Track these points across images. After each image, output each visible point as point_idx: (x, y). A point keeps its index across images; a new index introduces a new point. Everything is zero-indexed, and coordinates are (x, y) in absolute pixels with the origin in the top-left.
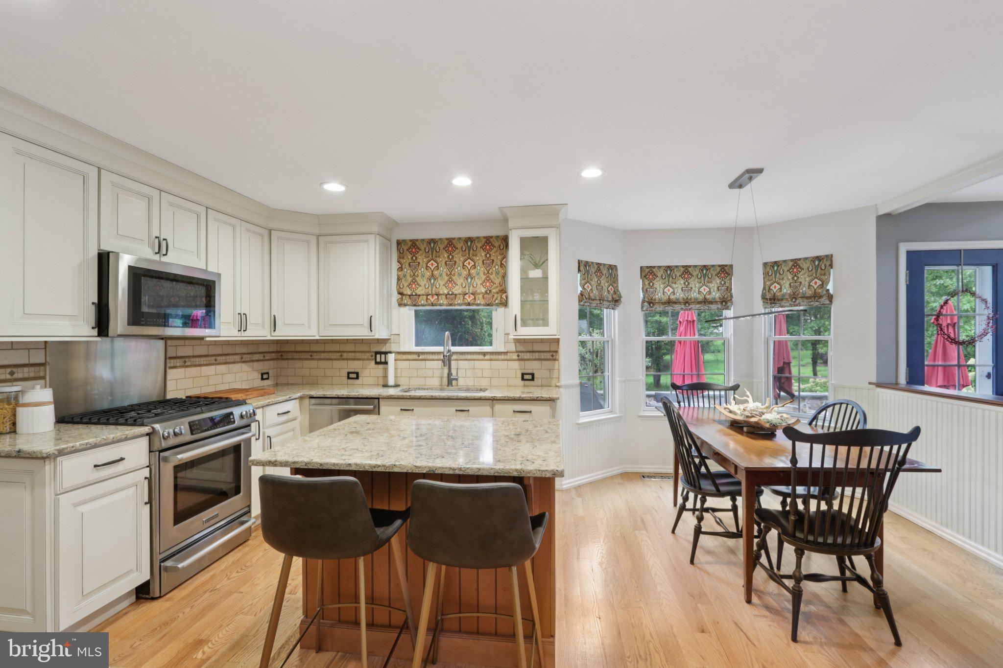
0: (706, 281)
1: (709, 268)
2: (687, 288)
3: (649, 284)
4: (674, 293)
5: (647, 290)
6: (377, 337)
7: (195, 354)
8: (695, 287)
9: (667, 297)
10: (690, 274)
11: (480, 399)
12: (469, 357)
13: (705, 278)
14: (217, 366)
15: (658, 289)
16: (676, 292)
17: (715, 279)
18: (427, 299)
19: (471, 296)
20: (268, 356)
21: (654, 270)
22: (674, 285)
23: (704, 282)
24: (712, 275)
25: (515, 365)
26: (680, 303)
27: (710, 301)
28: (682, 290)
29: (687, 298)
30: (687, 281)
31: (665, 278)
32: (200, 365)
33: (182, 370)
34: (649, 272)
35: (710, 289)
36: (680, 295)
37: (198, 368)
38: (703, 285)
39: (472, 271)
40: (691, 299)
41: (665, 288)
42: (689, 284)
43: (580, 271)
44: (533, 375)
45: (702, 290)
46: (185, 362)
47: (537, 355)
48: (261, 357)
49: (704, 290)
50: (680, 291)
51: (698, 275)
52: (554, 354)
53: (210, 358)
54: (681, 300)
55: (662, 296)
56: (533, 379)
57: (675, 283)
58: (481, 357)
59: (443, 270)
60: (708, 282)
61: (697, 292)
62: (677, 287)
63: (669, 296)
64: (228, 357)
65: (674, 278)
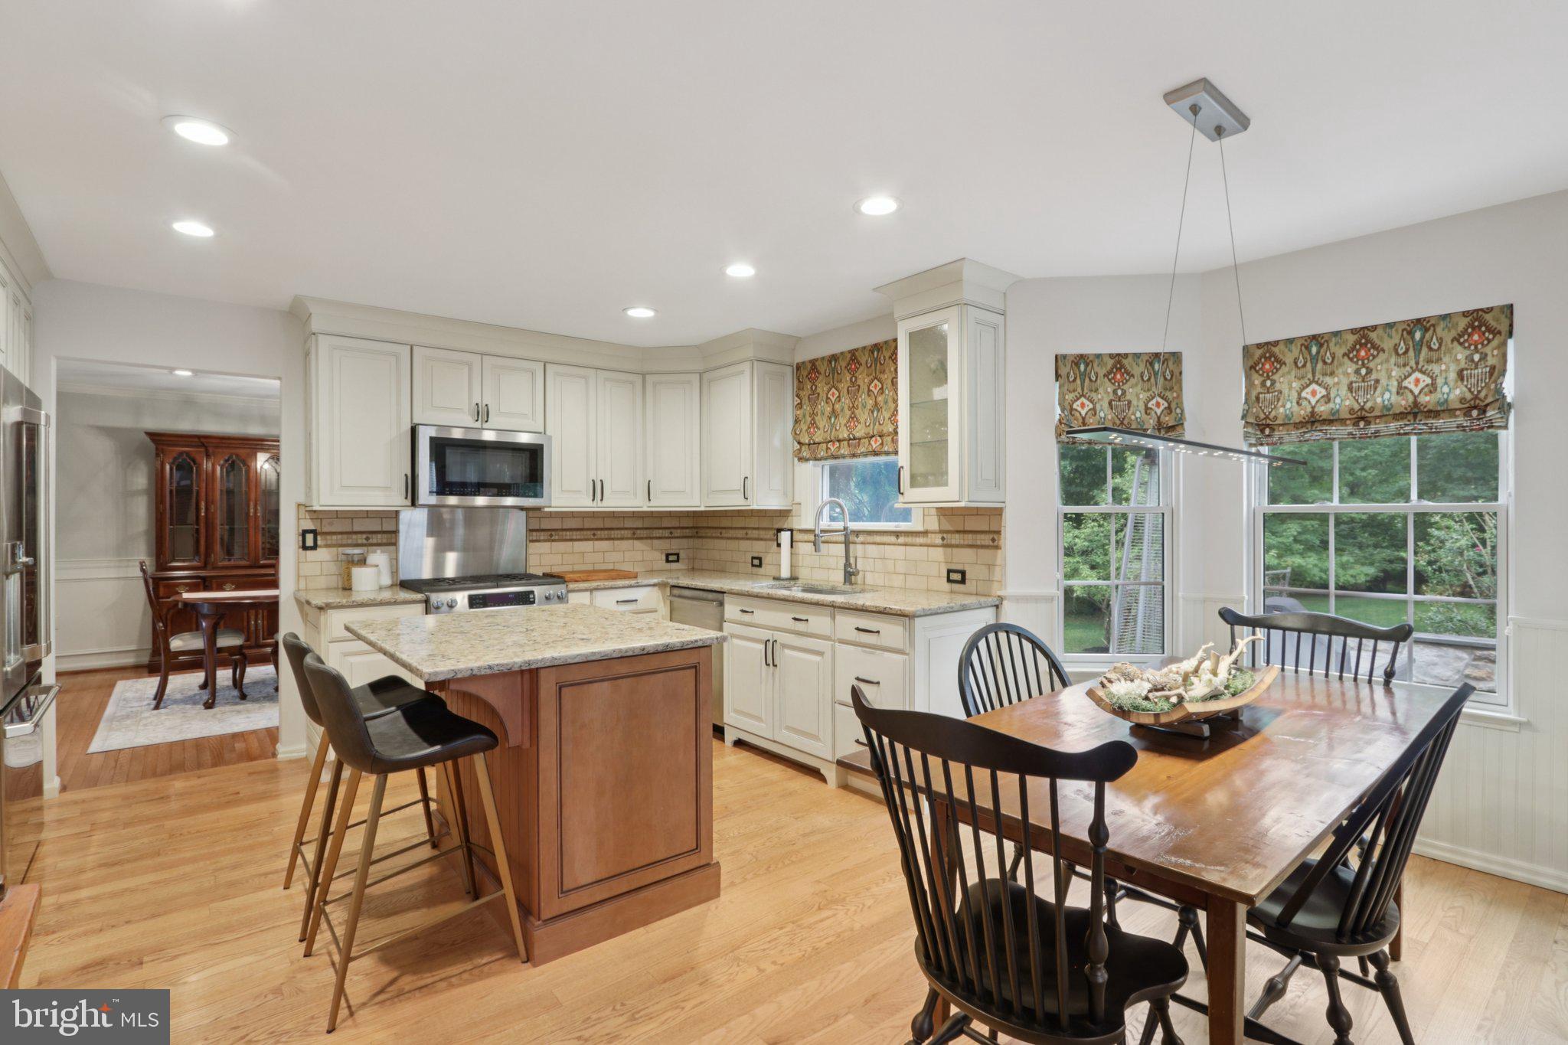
0: (1421, 359)
1: (1433, 325)
2: (1367, 382)
3: (1263, 384)
4: (1327, 399)
5: (1258, 398)
6: (755, 507)
7: (565, 527)
8: (1390, 377)
9: (1309, 409)
10: (1374, 346)
11: (817, 604)
12: (878, 539)
13: (1418, 352)
14: (596, 542)
15: (1286, 391)
16: (1332, 396)
17: (1449, 351)
18: (827, 448)
19: (879, 438)
20: (677, 533)
21: (1276, 350)
22: (1329, 380)
23: (1417, 363)
24: (1441, 341)
25: (938, 554)
26: (1342, 421)
27: (1430, 411)
28: (1350, 389)
29: (1362, 408)
30: (1363, 365)
31: (1304, 366)
32: (571, 540)
33: (548, 544)
34: (1263, 356)
35: (1434, 379)
36: (1343, 401)
37: (570, 543)
38: (1414, 371)
39: (880, 399)
40: (1372, 409)
41: (1304, 388)
42: (1369, 371)
43: (1060, 376)
44: (963, 573)
45: (1409, 383)
46: (551, 535)
47: (969, 539)
48: (666, 533)
49: (1417, 383)
50: (1344, 391)
51: (1396, 348)
52: (996, 537)
53: (585, 533)
54: (1345, 415)
55: (1296, 408)
56: (963, 581)
57: (1332, 374)
58: (893, 539)
59: (846, 401)
60: (1429, 361)
61: (1394, 390)
62: (1338, 383)
63: (1313, 408)
64: (613, 532)
65: (1329, 361)
